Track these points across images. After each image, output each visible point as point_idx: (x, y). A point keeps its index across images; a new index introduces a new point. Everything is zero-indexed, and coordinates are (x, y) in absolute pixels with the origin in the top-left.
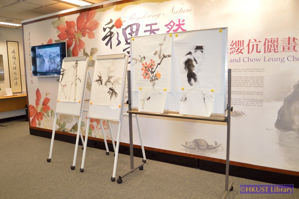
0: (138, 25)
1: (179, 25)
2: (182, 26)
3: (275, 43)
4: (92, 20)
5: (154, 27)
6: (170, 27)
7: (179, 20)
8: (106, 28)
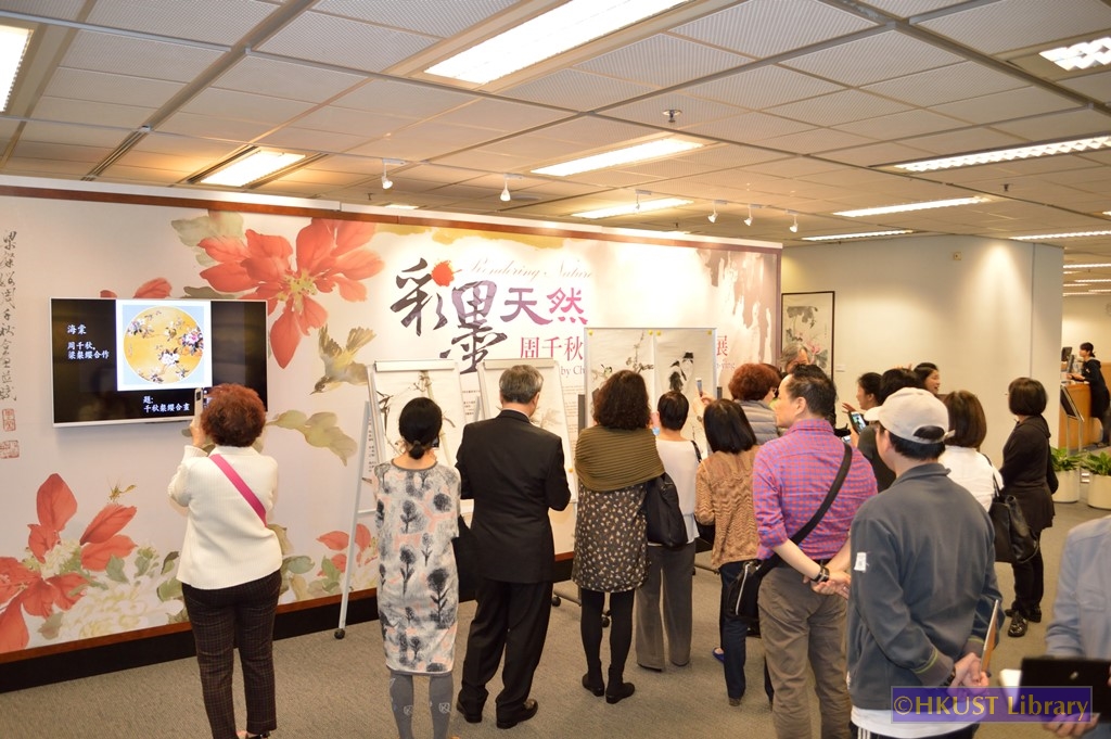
0: (492, 287)
1: (572, 300)
2: (577, 303)
4: (360, 248)
5: (526, 297)
6: (557, 301)
7: (573, 289)
8: (406, 280)
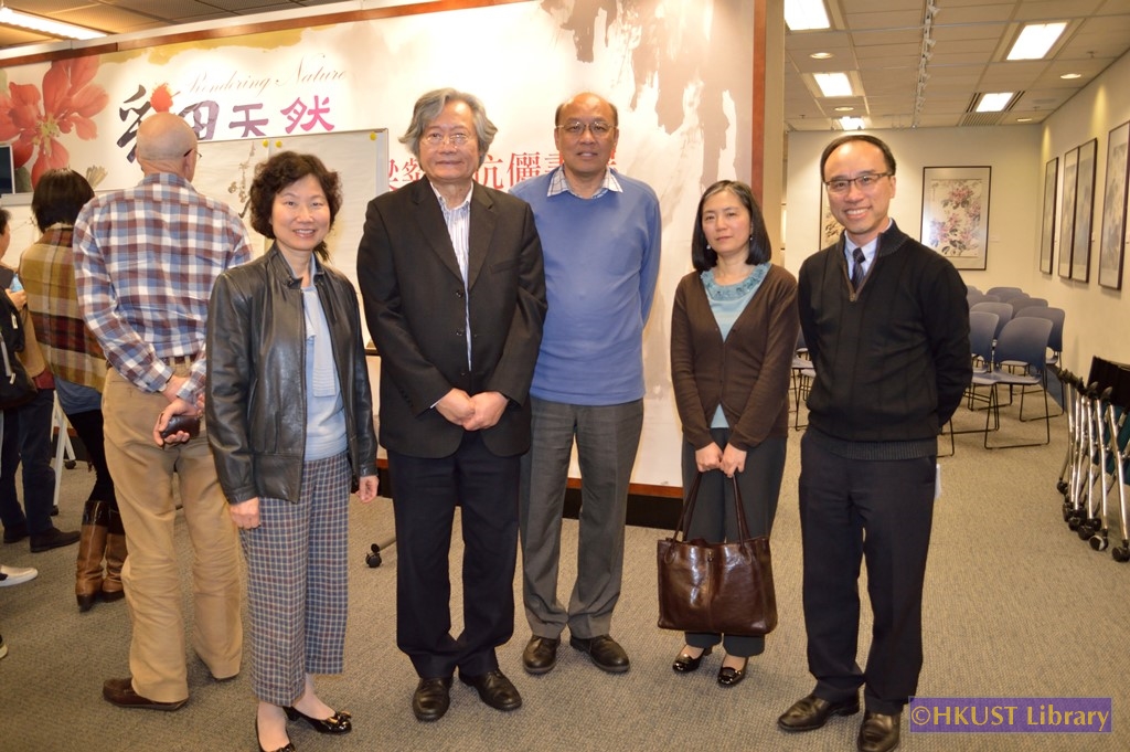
0: (214, 108)
1: (316, 113)
2: (323, 115)
3: (533, 166)
4: (88, 84)
5: (255, 115)
6: (295, 116)
7: (316, 98)
8: (127, 111)
